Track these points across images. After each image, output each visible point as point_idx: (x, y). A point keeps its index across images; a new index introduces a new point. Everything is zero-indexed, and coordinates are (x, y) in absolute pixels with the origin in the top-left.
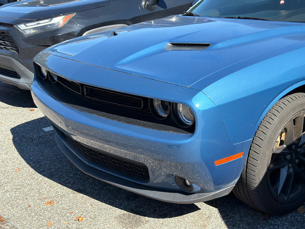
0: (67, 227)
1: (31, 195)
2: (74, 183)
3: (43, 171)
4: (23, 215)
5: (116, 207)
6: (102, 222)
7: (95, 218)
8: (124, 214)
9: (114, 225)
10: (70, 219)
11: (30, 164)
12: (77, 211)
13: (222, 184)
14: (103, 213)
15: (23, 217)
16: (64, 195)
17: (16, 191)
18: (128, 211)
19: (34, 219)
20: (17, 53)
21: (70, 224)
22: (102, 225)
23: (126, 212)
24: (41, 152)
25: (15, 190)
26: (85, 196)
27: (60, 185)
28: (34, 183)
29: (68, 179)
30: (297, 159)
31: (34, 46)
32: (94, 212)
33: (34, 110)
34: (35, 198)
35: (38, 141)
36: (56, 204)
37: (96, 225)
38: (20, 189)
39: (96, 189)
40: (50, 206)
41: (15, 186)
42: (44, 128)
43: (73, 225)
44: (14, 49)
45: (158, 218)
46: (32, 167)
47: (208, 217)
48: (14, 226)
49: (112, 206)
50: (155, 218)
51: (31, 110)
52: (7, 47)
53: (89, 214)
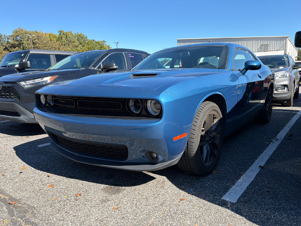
0: (67, 199)
1: (36, 182)
4: (32, 196)
5: (100, 183)
8: (107, 187)
10: (68, 194)
11: (31, 166)
12: (72, 189)
14: (92, 188)
16: (61, 180)
17: (23, 182)
18: (109, 185)
19: (41, 197)
20: (18, 100)
21: (69, 197)
22: (93, 195)
26: (76, 180)
27: (56, 175)
28: (36, 176)
29: (61, 171)
31: (31, 95)
32: (85, 188)
34: (39, 184)
35: (35, 152)
36: (56, 186)
37: (89, 196)
38: (26, 180)
40: (51, 188)
41: (22, 179)
42: (38, 145)
43: (72, 198)
44: (16, 98)
45: (131, 186)
47: (163, 182)
48: (25, 204)
49: (97, 184)
50: (129, 186)
51: (27, 137)
52: (11, 97)
53: (82, 190)
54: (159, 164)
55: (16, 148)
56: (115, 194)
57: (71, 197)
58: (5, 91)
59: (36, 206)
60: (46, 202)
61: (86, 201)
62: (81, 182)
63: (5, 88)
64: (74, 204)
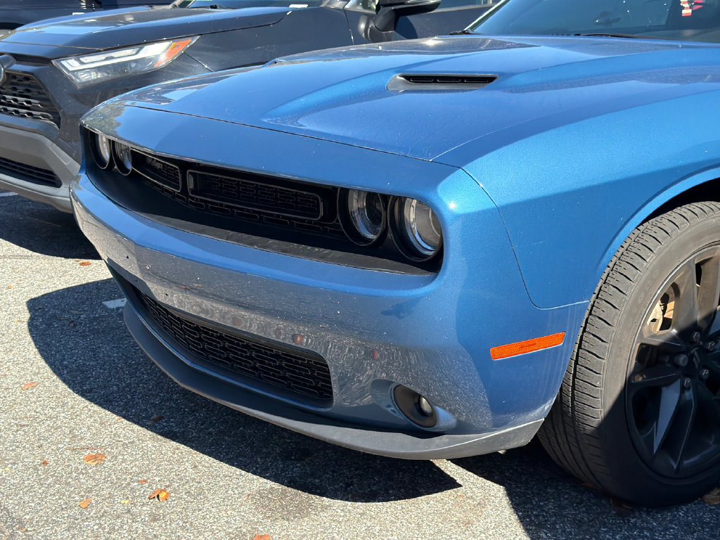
0: (129, 511)
1: (53, 439)
2: (161, 418)
3: (90, 391)
4: (26, 482)
5: (254, 473)
6: (216, 503)
7: (200, 494)
8: (272, 488)
9: (245, 512)
10: (137, 494)
11: (60, 375)
12: (157, 479)
13: (510, 412)
14: (221, 484)
15: (26, 487)
16: (132, 443)
17: (17, 431)
18: (282, 483)
19: (52, 491)
20: (56, 126)
21: (135, 505)
22: (214, 510)
23: (276, 486)
24: (93, 350)
25: (15, 428)
26: (182, 446)
27: (125, 421)
28: (63, 415)
29: (146, 410)
30: (705, 367)
32: (199, 483)
33: (89, 264)
34: (60, 446)
35: (89, 327)
36: (110, 461)
37: (200, 510)
38: (27, 425)
39: (210, 433)
40: (94, 464)
41: (16, 419)
42: (107, 300)
43: (144, 508)
44: (48, 117)
46: (64, 381)
47: (479, 504)
49: (243, 472)
50: (347, 500)
51: (83, 264)
52: (34, 112)
53: (187, 486)
54: (445, 438)
55: (33, 305)
56: (288, 520)
57: (143, 505)
58: (15, 89)
59: (27, 517)
60: (62, 509)
61: (183, 528)
62: (199, 456)
63: (14, 77)
64: (143, 531)
